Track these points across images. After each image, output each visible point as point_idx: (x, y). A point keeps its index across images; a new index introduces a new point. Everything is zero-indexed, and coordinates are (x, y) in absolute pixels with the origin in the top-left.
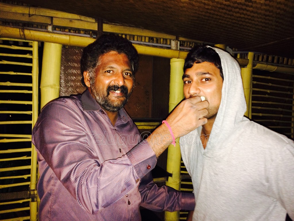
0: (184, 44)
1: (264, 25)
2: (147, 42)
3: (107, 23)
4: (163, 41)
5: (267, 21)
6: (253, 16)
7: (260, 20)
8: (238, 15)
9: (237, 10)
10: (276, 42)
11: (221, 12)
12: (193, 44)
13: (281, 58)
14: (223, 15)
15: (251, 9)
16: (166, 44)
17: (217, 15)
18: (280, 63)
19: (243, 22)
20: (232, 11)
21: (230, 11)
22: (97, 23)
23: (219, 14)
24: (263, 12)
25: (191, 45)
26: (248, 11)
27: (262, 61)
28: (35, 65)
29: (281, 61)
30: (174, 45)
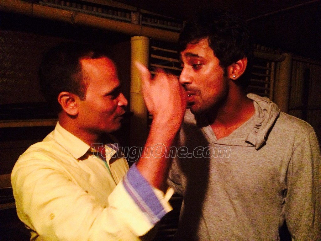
2: (101, 13)
4: (121, 13)
16: (125, 17)
25: (156, 21)
30: (135, 19)
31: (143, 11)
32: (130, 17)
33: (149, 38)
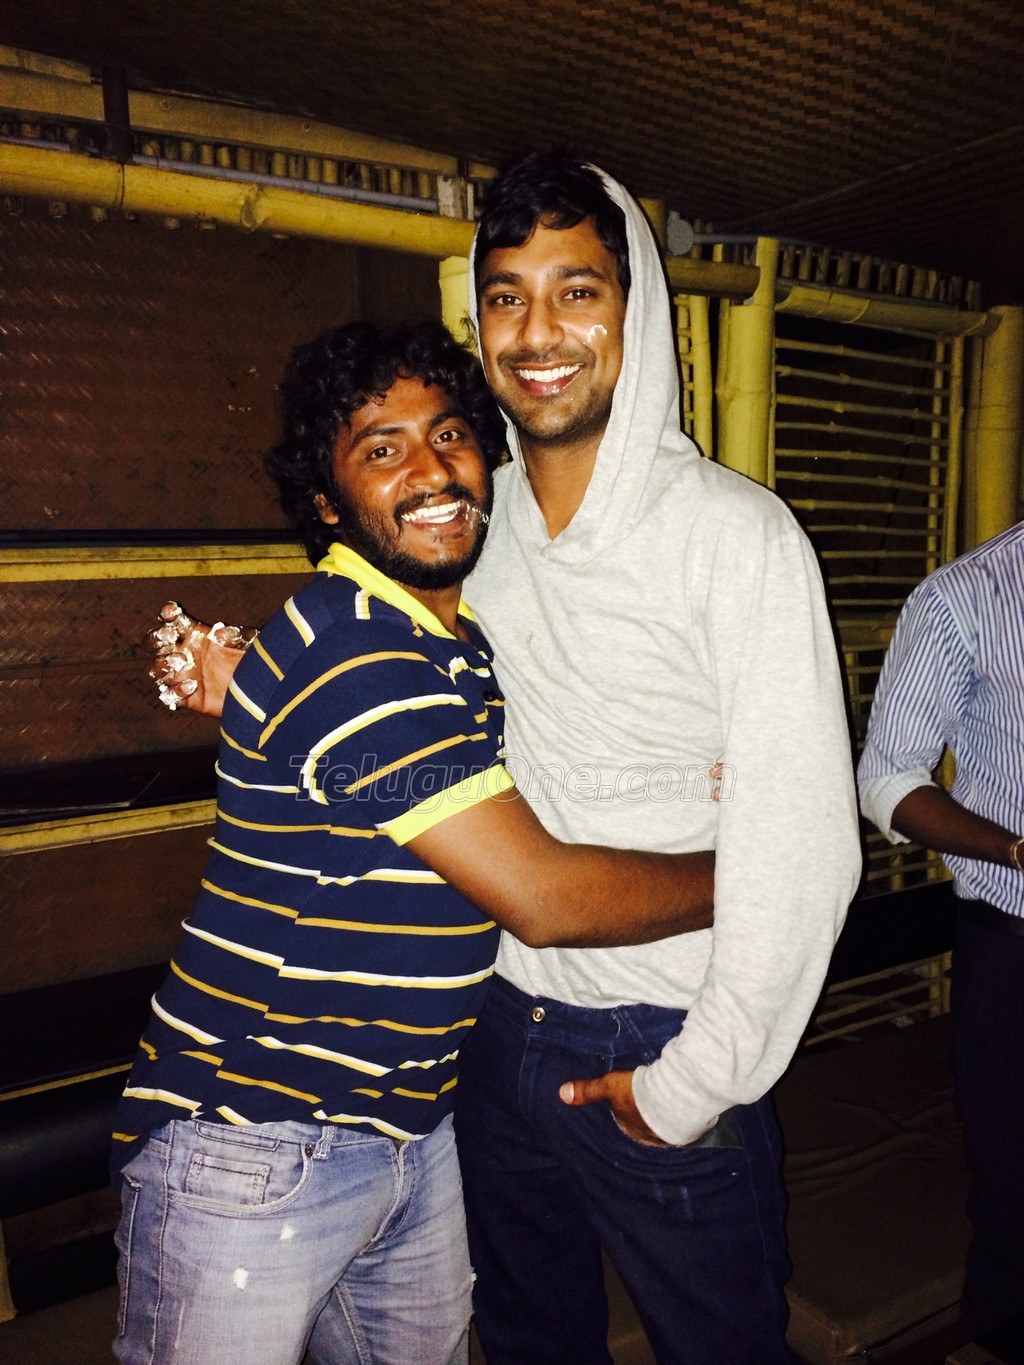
1: (811, 101)
2: (333, 185)
3: (145, 90)
4: (401, 183)
5: (823, 85)
6: (768, 61)
7: (795, 77)
8: (711, 52)
9: (706, 29)
10: (861, 183)
11: (646, 40)
13: (883, 269)
14: (650, 50)
15: (759, 25)
16: (415, 194)
18: (880, 288)
22: (99, 88)
27: (812, 278)
29: (883, 281)
30: (450, 202)
31: (479, 172)
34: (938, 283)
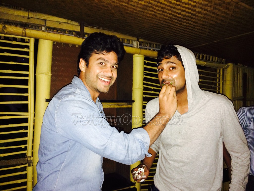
0: (141, 44)
1: (200, 31)
3: (87, 26)
4: (127, 42)
5: (203, 29)
6: (195, 25)
7: (199, 28)
8: (185, 24)
9: (185, 21)
10: (207, 44)
11: (174, 22)
12: (148, 44)
13: (208, 56)
14: (175, 23)
15: (194, 20)
16: (129, 43)
17: (171, 24)
18: (207, 60)
19: (187, 29)
20: (181, 21)
21: (180, 21)
22: (80, 26)
23: (173, 23)
24: (201, 23)
25: (147, 45)
26: (192, 21)
28: (31, 57)
29: (208, 58)
30: (135, 45)
31: (140, 40)
32: (132, 44)
33: (144, 55)
34: (217, 59)
